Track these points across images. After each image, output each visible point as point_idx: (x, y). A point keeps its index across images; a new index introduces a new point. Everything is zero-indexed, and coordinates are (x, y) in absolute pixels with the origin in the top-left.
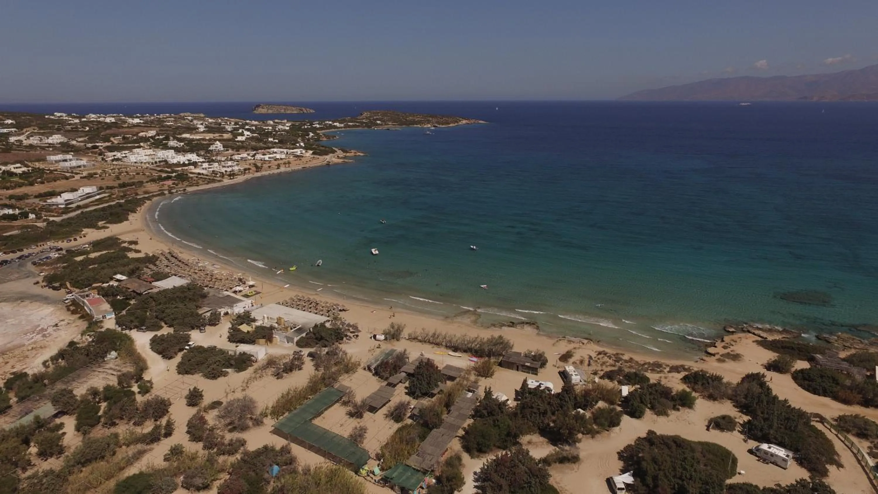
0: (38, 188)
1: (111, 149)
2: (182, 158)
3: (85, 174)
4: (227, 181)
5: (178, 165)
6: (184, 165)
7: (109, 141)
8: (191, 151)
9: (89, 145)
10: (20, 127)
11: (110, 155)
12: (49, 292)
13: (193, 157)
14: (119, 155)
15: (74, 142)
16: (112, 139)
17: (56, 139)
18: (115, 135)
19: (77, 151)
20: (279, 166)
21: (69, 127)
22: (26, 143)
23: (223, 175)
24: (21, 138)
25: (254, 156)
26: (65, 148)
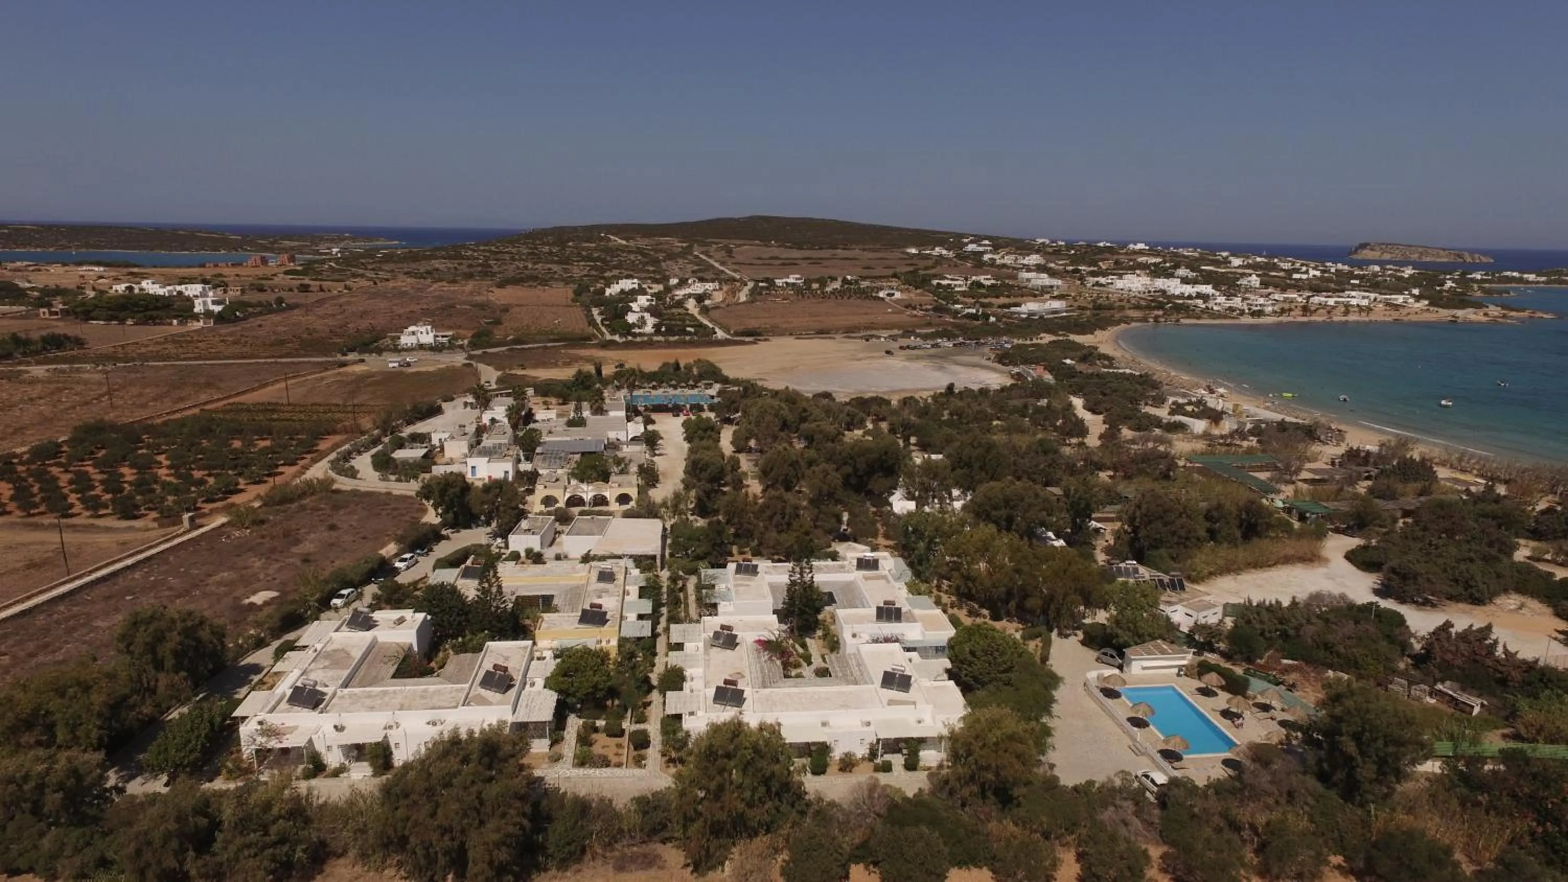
0: (1003, 300)
1: (1093, 274)
2: (1188, 289)
3: (1056, 293)
4: (1247, 320)
5: (1181, 296)
6: (1190, 297)
7: (1095, 265)
8: (1206, 283)
9: (1071, 268)
10: (996, 248)
11: (1092, 280)
12: (1000, 366)
13: (1207, 289)
14: (1102, 280)
15: (1052, 265)
16: (1101, 264)
17: (1034, 259)
18: (1103, 260)
19: (1052, 274)
20: (1346, 313)
21: (1050, 250)
22: (998, 262)
23: (1242, 313)
24: (996, 257)
25: (1309, 297)
26: (1040, 268)
